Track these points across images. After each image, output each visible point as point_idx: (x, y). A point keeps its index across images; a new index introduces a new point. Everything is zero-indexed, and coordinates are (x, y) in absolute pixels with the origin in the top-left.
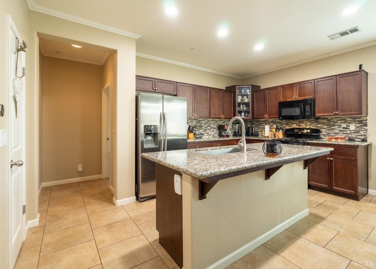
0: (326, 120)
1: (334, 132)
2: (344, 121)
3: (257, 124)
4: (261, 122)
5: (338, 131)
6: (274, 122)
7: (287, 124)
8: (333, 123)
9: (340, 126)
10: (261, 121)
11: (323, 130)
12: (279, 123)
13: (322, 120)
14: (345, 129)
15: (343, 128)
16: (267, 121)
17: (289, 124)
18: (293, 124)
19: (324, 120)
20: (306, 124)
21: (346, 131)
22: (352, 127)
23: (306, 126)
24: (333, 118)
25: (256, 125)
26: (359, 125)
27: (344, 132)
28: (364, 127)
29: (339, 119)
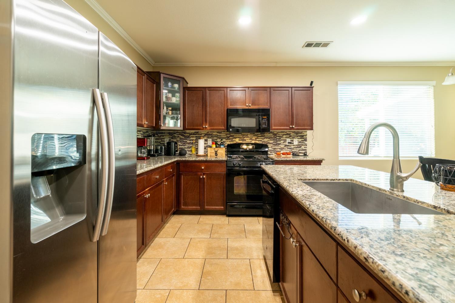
0: (272, 134)
1: (280, 147)
2: (288, 136)
3: (182, 137)
4: (189, 135)
5: (283, 146)
6: (209, 134)
7: (228, 138)
8: (279, 138)
9: (285, 141)
10: (188, 133)
11: (269, 146)
12: (217, 136)
13: (268, 134)
15: (289, 143)
16: (199, 133)
17: (230, 138)
18: (236, 138)
19: (270, 134)
20: (251, 139)
21: (291, 146)
22: (296, 142)
23: (251, 140)
24: (279, 132)
25: (179, 139)
26: (300, 140)
27: (288, 147)
28: (304, 142)
29: (284, 133)
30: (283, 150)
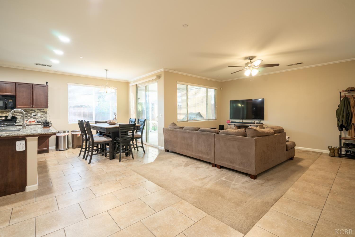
1: (27, 118)
2: (34, 111)
5: (30, 117)
8: (26, 112)
9: (31, 114)
11: (19, 117)
14: (35, 116)
15: (34, 115)
22: (39, 115)
24: (27, 109)
26: (43, 114)
27: (34, 118)
28: (45, 115)
29: (31, 110)
30: (30, 119)
